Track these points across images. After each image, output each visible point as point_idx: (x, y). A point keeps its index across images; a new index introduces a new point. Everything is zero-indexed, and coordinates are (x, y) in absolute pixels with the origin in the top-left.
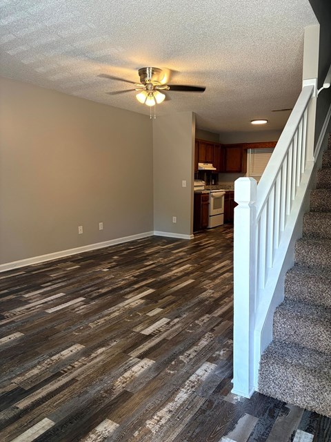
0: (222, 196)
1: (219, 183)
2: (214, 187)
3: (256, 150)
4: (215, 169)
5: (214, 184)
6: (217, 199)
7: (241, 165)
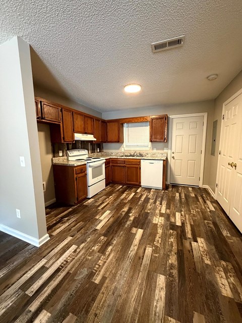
0: (103, 163)
1: (104, 151)
2: (100, 154)
3: (130, 125)
4: (95, 139)
5: (99, 152)
6: (95, 168)
7: (119, 137)
